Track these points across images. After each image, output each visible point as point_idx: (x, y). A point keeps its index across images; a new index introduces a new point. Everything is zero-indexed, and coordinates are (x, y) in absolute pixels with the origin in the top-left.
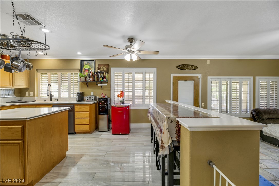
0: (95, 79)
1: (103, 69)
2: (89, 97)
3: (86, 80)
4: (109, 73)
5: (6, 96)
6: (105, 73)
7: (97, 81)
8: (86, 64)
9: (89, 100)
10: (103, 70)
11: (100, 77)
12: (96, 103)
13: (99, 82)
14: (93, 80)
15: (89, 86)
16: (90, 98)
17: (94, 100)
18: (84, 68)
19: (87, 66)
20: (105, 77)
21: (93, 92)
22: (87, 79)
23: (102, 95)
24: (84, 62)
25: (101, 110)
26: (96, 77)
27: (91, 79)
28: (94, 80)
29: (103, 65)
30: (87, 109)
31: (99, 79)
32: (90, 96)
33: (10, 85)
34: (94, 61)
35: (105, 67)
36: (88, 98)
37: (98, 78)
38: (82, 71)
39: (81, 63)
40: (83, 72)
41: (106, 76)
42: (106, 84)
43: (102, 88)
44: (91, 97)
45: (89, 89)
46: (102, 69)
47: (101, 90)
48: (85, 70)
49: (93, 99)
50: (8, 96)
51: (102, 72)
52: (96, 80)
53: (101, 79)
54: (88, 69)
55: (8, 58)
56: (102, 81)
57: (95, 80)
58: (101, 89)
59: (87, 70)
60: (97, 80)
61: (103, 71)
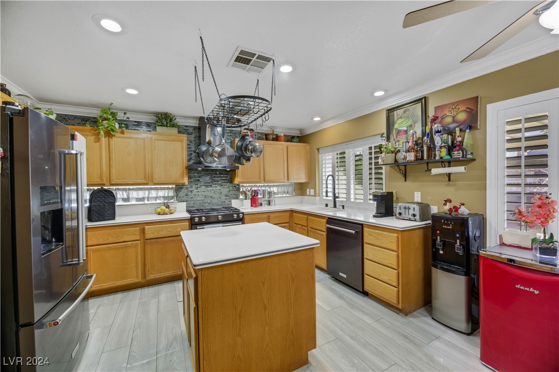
0: (422, 156)
1: (454, 117)
2: (405, 208)
3: (396, 161)
4: (477, 128)
5: (284, 195)
6: (461, 130)
7: (429, 161)
8: (401, 118)
9: (403, 215)
10: (454, 121)
11: (441, 147)
12: (424, 228)
13: (438, 162)
14: (417, 159)
15: (407, 174)
16: (407, 211)
17: (418, 217)
18: (396, 129)
19: (402, 122)
20: (462, 142)
21: (419, 193)
22: (400, 156)
23: (445, 204)
24: (395, 112)
25: (441, 252)
26: (425, 148)
27: (411, 157)
28: (419, 159)
29: (453, 104)
30: (392, 242)
31: (437, 153)
32: (407, 205)
33: (284, 178)
34: (423, 101)
35: (462, 108)
36: (403, 211)
37: (432, 148)
38: (391, 136)
39: (388, 118)
40: (392, 139)
41: (468, 138)
42: (461, 169)
43: (449, 180)
44: (409, 208)
45: (409, 184)
46: (449, 120)
47: (447, 185)
48: (399, 132)
49: (414, 215)
50: (288, 195)
51: (449, 128)
52: (425, 158)
53: (444, 152)
54: (405, 129)
55: (282, 139)
56: (448, 157)
57: (422, 158)
58: (447, 183)
59: (403, 132)
60: (429, 156)
61: (452, 126)
